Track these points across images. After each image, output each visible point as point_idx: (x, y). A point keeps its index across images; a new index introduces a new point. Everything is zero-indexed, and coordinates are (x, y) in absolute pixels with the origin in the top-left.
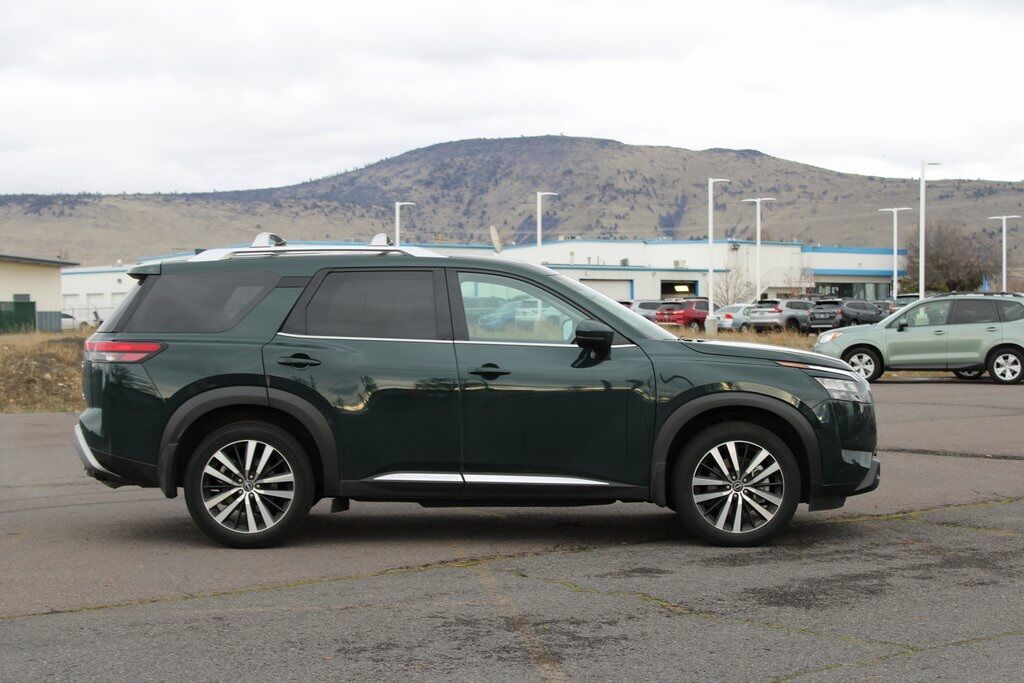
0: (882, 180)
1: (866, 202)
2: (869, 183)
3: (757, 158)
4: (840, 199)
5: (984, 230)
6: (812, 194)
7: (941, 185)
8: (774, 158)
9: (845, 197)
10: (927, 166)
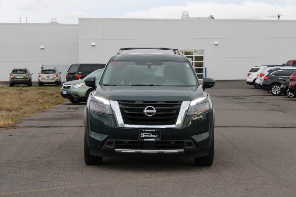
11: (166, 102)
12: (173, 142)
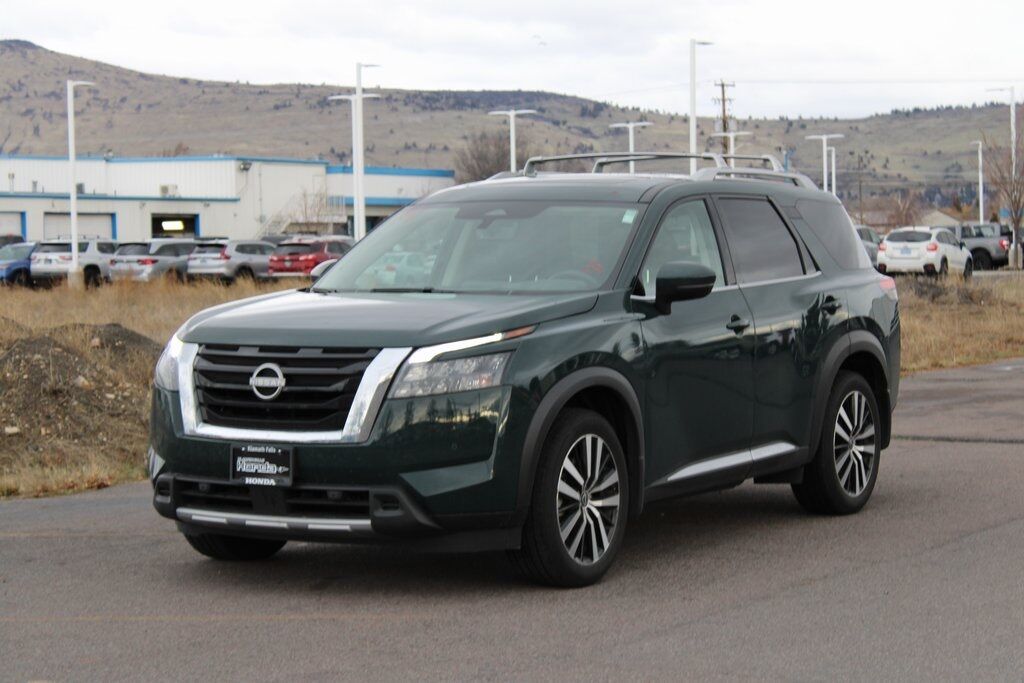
0: (199, 83)
1: (179, 113)
2: (182, 87)
3: (29, 52)
4: (143, 109)
5: (333, 151)
6: (107, 101)
7: (277, 91)
8: (52, 52)
9: (150, 106)
10: (697, 46)
11: (326, 350)
12: (334, 490)
